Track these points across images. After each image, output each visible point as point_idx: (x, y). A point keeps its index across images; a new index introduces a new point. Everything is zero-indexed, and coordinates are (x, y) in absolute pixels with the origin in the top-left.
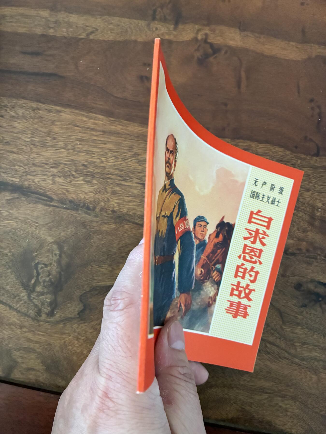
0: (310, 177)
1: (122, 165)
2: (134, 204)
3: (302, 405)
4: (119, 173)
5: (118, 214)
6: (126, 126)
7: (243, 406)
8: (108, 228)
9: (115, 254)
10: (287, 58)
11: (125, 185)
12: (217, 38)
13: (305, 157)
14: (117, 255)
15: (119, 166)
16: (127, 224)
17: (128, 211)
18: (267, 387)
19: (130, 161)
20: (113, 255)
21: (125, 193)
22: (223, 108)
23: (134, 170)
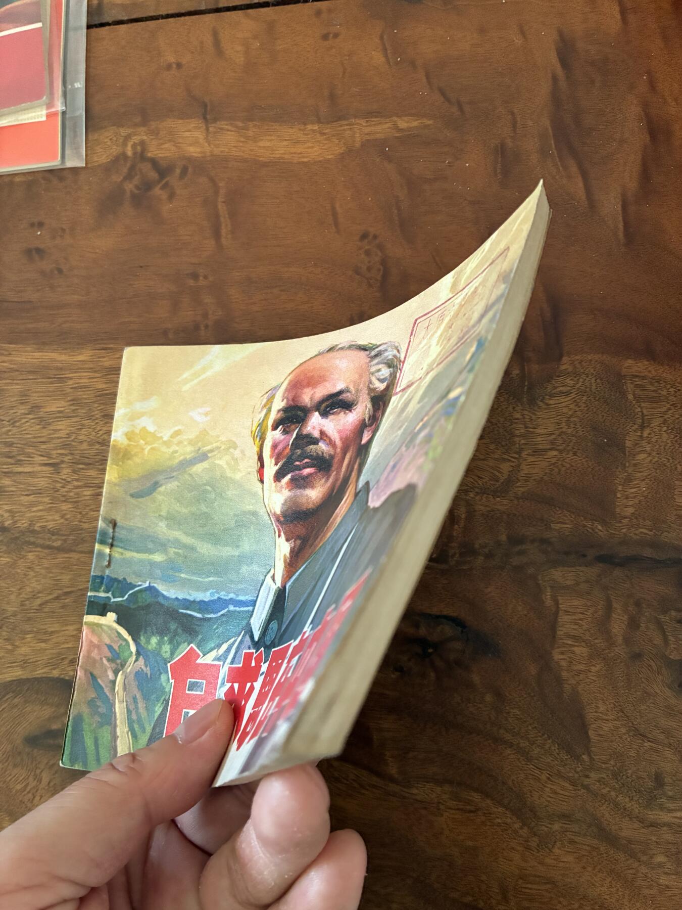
1: (10, 433)
2: (41, 508)
4: (7, 450)
5: (13, 534)
6: (10, 354)
10: (305, 160)
11: (20, 473)
12: (163, 147)
14: (19, 616)
15: (4, 436)
16: (30, 552)
17: (30, 524)
19: (24, 423)
20: (10, 619)
21: (22, 488)
22: (192, 284)
23: (35, 440)
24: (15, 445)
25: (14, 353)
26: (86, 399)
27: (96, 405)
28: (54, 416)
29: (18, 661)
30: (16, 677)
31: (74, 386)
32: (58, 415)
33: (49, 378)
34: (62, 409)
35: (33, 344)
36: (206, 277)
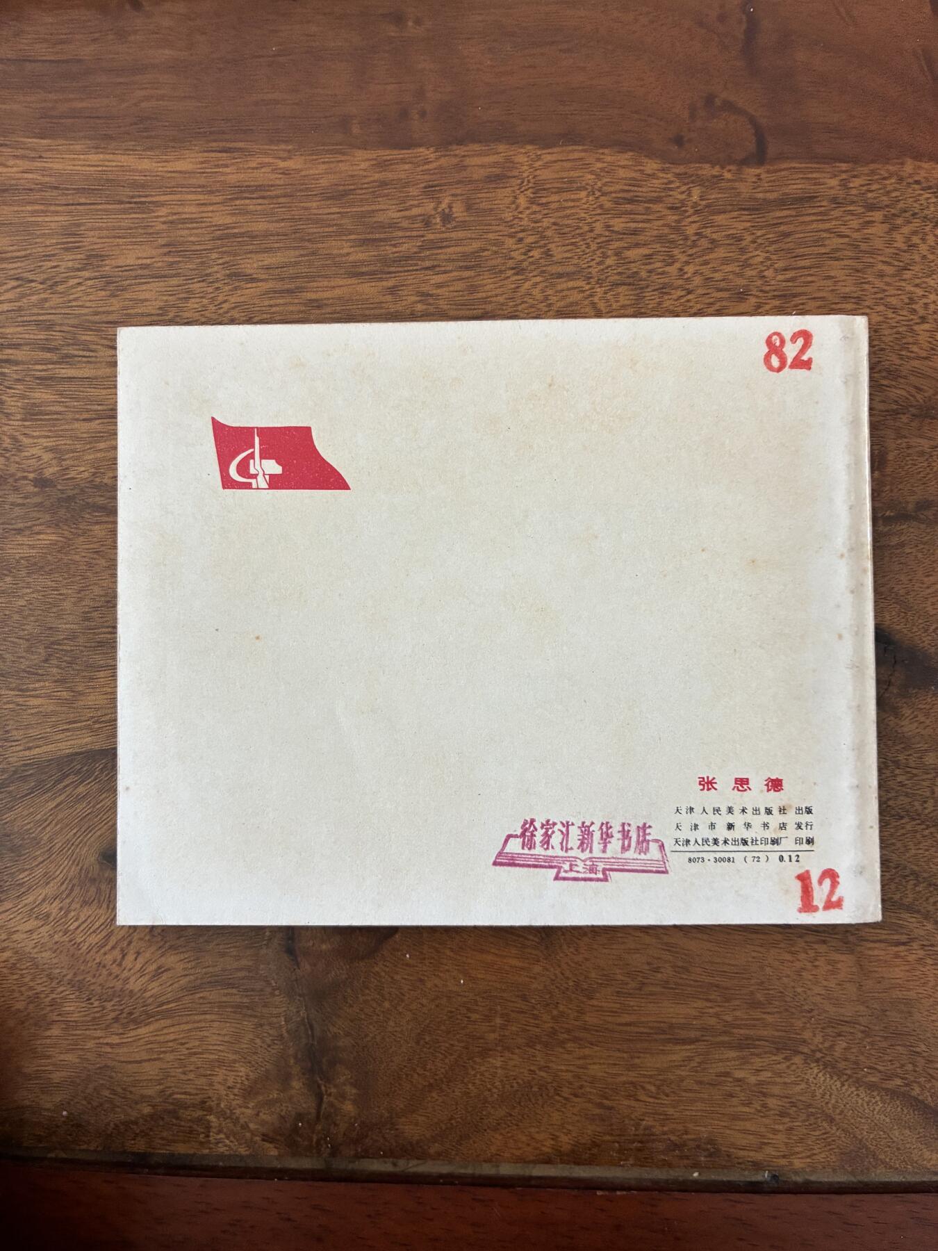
0: (744, 243)
1: (47, 305)
3: (815, 1065)
4: (42, 336)
5: (62, 491)
6: (40, 157)
7: (607, 1099)
8: (32, 547)
9: (73, 637)
11: (70, 379)
13: (716, 171)
14: (81, 640)
15: (35, 311)
16: (97, 523)
17: (94, 474)
18: (682, 1021)
19: (72, 287)
20: (65, 644)
21: (74, 407)
22: (393, 34)
23: (97, 318)
24: (58, 328)
25: (48, 154)
26: (193, 243)
27: (214, 256)
28: (133, 273)
29: (83, 718)
30: (81, 746)
31: (170, 218)
32: (139, 272)
33: (121, 202)
34: (148, 261)
35: (85, 137)
36: (418, 22)
